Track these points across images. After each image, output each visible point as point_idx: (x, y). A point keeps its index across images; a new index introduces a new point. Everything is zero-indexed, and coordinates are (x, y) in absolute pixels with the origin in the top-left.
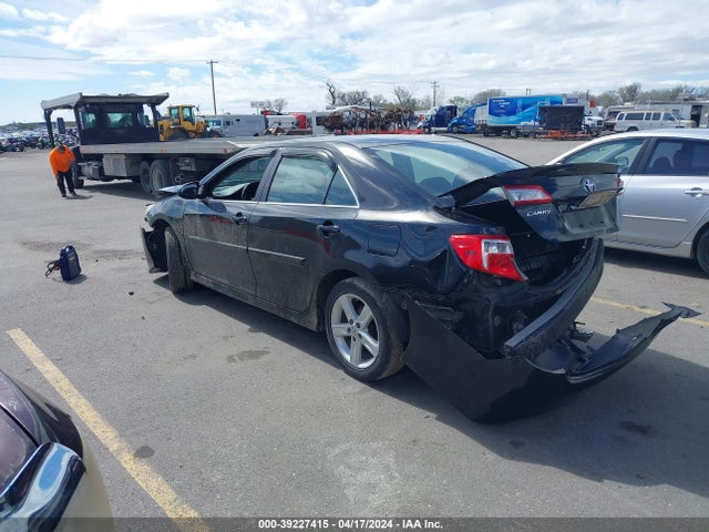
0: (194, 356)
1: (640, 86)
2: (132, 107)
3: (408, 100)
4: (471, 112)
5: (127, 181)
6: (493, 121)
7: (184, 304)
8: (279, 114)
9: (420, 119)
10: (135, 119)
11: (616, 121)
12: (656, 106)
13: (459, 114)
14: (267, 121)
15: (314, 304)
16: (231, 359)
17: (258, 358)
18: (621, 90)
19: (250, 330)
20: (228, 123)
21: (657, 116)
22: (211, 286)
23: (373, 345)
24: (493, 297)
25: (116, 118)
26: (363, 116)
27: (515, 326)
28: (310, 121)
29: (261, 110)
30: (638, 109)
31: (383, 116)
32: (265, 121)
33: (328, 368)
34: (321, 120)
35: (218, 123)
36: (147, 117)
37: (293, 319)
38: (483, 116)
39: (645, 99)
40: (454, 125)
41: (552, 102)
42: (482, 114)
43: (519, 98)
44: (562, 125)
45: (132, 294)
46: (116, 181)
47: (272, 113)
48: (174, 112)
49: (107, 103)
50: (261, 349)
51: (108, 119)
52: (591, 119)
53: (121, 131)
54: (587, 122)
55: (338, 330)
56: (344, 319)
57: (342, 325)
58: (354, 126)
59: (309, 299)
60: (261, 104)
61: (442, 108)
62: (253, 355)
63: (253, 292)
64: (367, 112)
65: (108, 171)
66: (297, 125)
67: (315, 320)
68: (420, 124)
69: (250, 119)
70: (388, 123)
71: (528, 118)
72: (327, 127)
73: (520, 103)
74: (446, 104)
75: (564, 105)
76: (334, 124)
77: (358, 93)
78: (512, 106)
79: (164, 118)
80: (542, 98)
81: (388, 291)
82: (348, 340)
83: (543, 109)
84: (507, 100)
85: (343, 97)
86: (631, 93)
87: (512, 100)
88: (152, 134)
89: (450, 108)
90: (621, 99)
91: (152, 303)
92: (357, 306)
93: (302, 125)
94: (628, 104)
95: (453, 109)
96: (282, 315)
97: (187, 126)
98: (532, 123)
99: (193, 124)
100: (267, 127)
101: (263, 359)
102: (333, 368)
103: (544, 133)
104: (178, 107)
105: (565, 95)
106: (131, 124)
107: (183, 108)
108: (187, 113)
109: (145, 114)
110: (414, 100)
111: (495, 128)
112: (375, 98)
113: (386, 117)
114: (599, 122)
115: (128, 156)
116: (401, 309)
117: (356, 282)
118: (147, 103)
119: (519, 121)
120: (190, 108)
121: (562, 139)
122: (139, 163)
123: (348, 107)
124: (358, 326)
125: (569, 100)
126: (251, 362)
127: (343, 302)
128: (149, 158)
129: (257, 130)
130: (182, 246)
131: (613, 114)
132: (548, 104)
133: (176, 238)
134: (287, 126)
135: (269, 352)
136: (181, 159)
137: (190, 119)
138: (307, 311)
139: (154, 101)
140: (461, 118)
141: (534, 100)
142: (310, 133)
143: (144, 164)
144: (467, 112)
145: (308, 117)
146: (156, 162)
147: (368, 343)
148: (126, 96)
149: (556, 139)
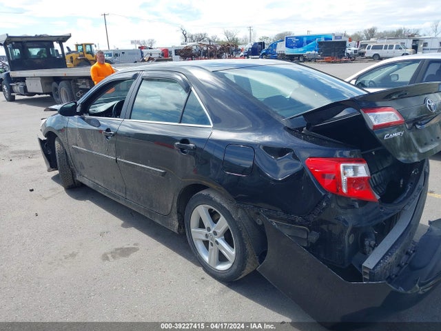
0: (73, 255)
1: (376, 28)
2: (46, 44)
3: (233, 39)
4: (274, 45)
5: (45, 95)
6: (288, 52)
7: (72, 199)
8: (150, 48)
9: (241, 50)
10: (48, 52)
11: (366, 50)
12: (390, 40)
13: (266, 47)
14: (142, 53)
15: (175, 210)
16: (105, 258)
17: (128, 255)
18: (365, 31)
19: (123, 226)
20: (116, 55)
21: (391, 47)
22: (91, 186)
23: (230, 252)
24: (349, 218)
25: (35, 52)
26: (205, 48)
27: (367, 243)
28: (171, 53)
29: (138, 46)
30: (379, 43)
31: (218, 48)
32: (141, 54)
33: (190, 265)
34: (178, 52)
35: (110, 55)
36: (57, 51)
37: (157, 221)
38: (282, 48)
39: (382, 36)
40: (264, 54)
41: (326, 39)
42: (281, 46)
43: (304, 37)
44: (333, 53)
45: (32, 190)
46: (37, 96)
47: (146, 48)
48: (80, 48)
49: (28, 42)
50: (132, 246)
51: (29, 53)
52: (351, 49)
53: (39, 61)
54: (349, 52)
55: (197, 235)
56: (201, 225)
57: (201, 230)
58: (199, 55)
59: (170, 206)
60: (138, 42)
61: (255, 44)
62: (125, 252)
63: (124, 195)
64: (208, 46)
65: (30, 89)
66: (163, 55)
67: (177, 224)
68: (242, 54)
69: (131, 52)
70: (221, 53)
71: (311, 49)
72: (182, 56)
73: (305, 40)
74: (257, 41)
75: (333, 40)
76: (186, 54)
77: (201, 34)
78: (300, 42)
79: (74, 52)
80: (319, 36)
81: (243, 208)
82: (206, 243)
83: (320, 43)
84: (297, 37)
85: (192, 37)
86: (371, 33)
87: (300, 38)
88: (60, 62)
89: (260, 43)
90: (365, 37)
91: (46, 199)
92: (214, 216)
93: (165, 55)
94: (372, 40)
95: (262, 44)
96: (148, 217)
97: (89, 57)
98: (313, 52)
99: (93, 55)
100: (142, 57)
101: (133, 256)
102: (194, 266)
103: (322, 59)
104: (82, 45)
105: (334, 34)
106: (45, 55)
107: (86, 45)
108: (88, 48)
109: (55, 49)
110: (237, 39)
111: (290, 56)
112: (213, 37)
113: (220, 49)
114: (355, 51)
115: (43, 78)
116: (255, 223)
117: (212, 195)
118: (56, 41)
119: (305, 51)
120: (90, 45)
121: (333, 62)
122: (50, 84)
123: (195, 43)
124: (215, 233)
125: (336, 38)
126: (123, 260)
127: (201, 211)
128: (57, 79)
129: (136, 59)
130: (68, 154)
131: (364, 46)
132: (323, 40)
133: (63, 147)
134: (155, 56)
135: (138, 250)
136: (79, 80)
137: (91, 53)
138: (169, 215)
139: (61, 39)
140: (268, 49)
141: (315, 37)
142: (171, 60)
143: (54, 84)
144: (271, 46)
145: (170, 50)
146: (62, 83)
147: (225, 250)
148: (40, 36)
149: (329, 62)
